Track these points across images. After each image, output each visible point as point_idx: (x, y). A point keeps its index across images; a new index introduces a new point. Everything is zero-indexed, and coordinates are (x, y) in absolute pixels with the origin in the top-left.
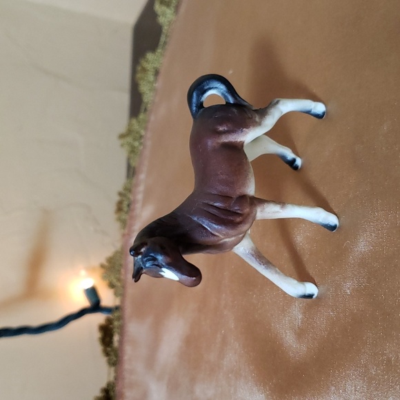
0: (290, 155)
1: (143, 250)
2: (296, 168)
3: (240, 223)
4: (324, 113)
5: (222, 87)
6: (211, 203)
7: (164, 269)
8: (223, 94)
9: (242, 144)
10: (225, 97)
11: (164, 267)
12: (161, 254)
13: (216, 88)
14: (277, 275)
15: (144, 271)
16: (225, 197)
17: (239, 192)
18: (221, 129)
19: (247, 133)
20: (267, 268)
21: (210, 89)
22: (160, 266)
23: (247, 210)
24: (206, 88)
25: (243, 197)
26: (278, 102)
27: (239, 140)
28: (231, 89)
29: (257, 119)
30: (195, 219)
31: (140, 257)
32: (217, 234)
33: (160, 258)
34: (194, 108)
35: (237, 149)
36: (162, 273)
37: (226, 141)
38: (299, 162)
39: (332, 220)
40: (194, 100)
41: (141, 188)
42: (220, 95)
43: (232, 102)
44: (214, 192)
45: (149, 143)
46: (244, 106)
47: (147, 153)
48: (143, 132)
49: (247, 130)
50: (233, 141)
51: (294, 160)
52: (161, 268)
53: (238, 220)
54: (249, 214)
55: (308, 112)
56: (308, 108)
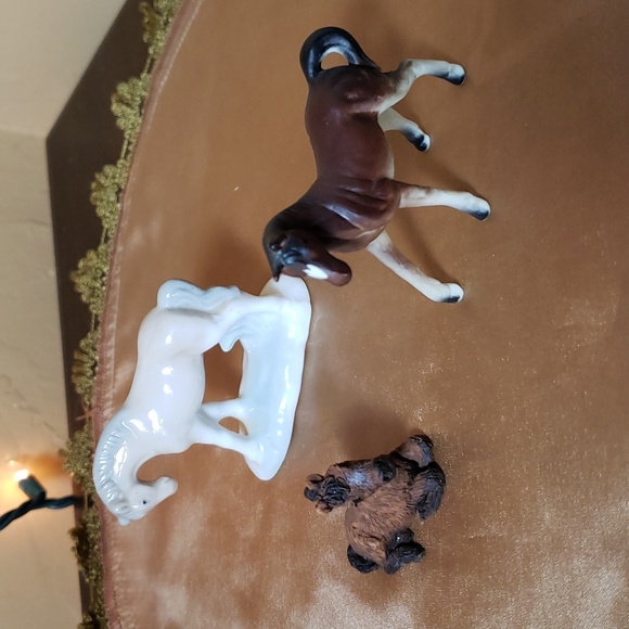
0: (418, 132)
1: (283, 244)
2: (423, 148)
3: (384, 212)
4: (463, 78)
5: (346, 44)
6: (348, 188)
7: (309, 266)
8: (346, 53)
9: (376, 114)
10: (349, 57)
11: (309, 263)
12: (306, 247)
13: (338, 45)
14: (418, 276)
15: (285, 269)
16: (364, 182)
17: (379, 174)
18: (351, 96)
19: (382, 102)
20: (406, 268)
21: (331, 46)
22: (305, 262)
23: (391, 196)
24: (326, 44)
25: (384, 181)
26: (410, 64)
27: (372, 111)
28: (355, 46)
29: (391, 85)
30: (331, 208)
31: (280, 252)
32: (357, 225)
33: (304, 252)
34: (311, 71)
35: (371, 121)
36: (306, 271)
37: (358, 111)
38: (427, 140)
39: (483, 206)
40: (311, 60)
42: (342, 53)
43: (357, 63)
44: (349, 174)
46: (373, 68)
49: (382, 97)
50: (365, 111)
51: (422, 138)
52: (306, 264)
54: (393, 201)
55: (444, 76)
56: (445, 71)
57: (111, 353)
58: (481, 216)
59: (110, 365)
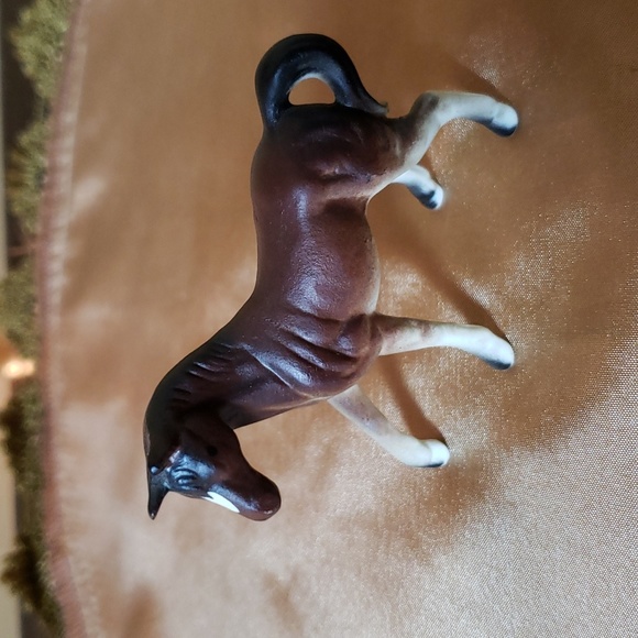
0: (426, 185)
4: (514, 128)
7: (211, 493)
9: (364, 203)
17: (352, 310)
18: (328, 171)
23: (365, 350)
25: (359, 320)
35: (354, 214)
36: (206, 499)
37: (336, 197)
41: (69, 141)
45: (81, 50)
47: (78, 67)
48: (63, 26)
49: (379, 178)
50: (348, 196)
52: (206, 490)
53: (348, 371)
54: (367, 357)
55: (486, 123)
56: (487, 116)
57: (66, 159)
58: (501, 366)
59: (64, 179)
